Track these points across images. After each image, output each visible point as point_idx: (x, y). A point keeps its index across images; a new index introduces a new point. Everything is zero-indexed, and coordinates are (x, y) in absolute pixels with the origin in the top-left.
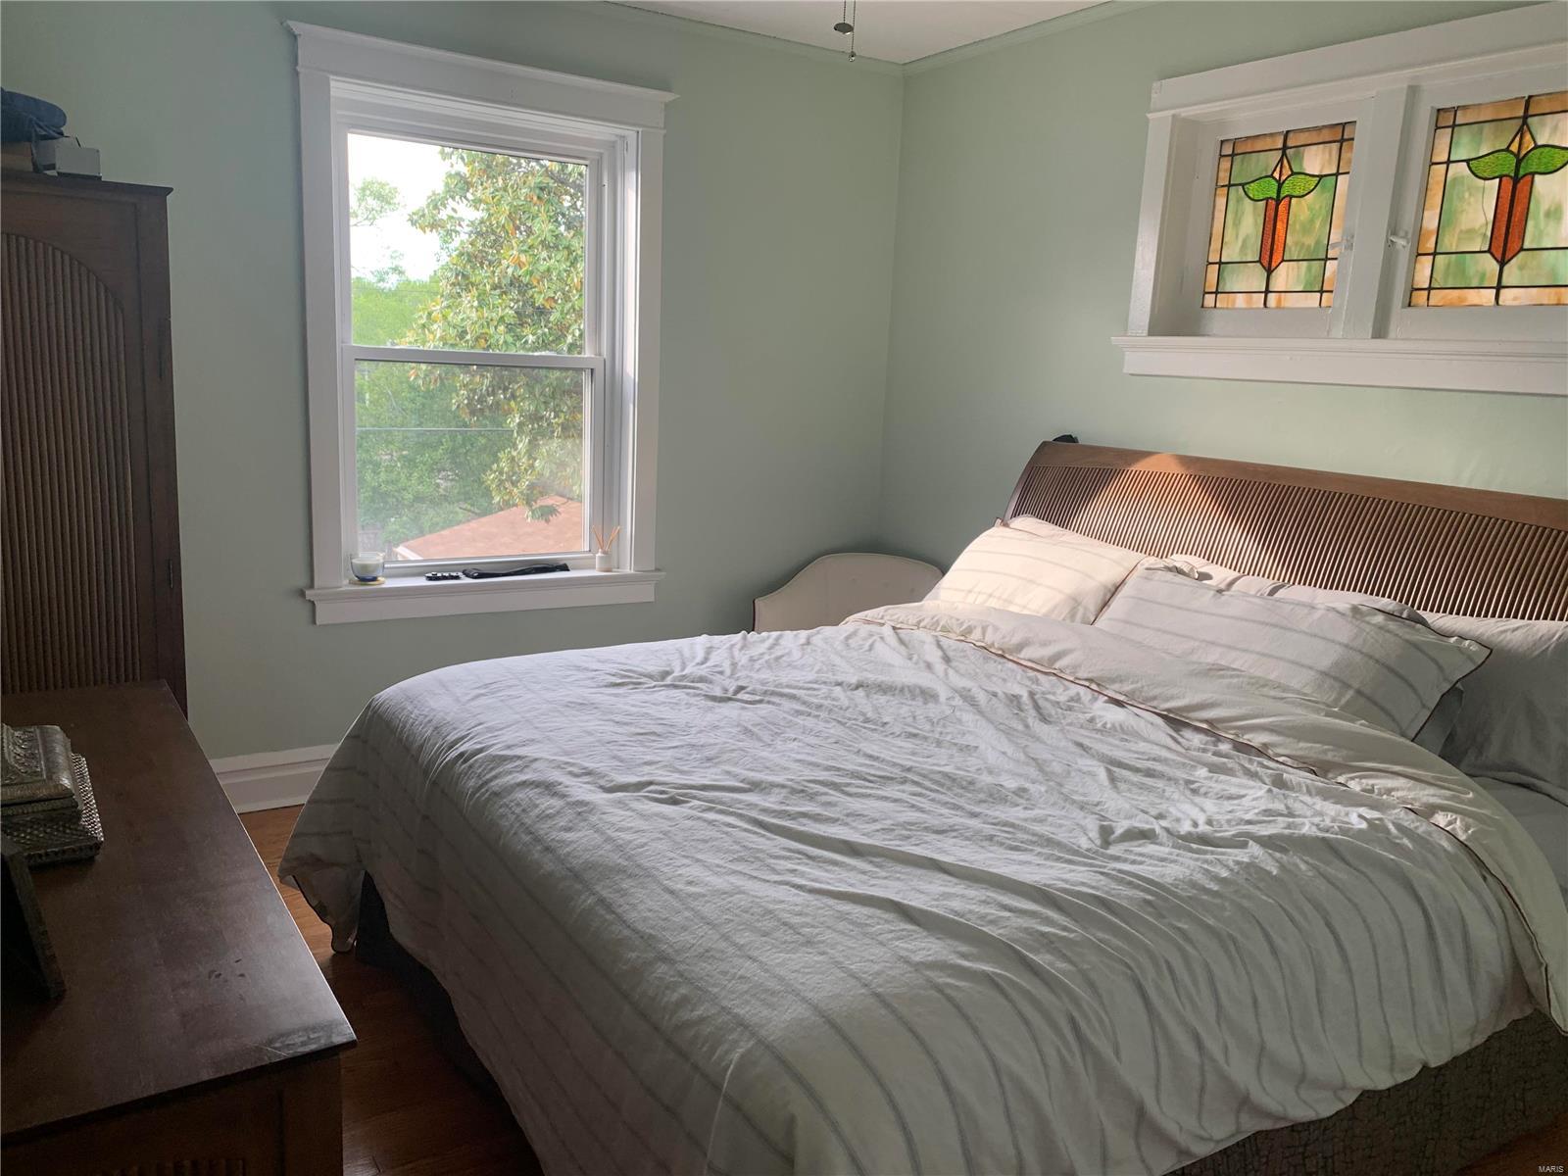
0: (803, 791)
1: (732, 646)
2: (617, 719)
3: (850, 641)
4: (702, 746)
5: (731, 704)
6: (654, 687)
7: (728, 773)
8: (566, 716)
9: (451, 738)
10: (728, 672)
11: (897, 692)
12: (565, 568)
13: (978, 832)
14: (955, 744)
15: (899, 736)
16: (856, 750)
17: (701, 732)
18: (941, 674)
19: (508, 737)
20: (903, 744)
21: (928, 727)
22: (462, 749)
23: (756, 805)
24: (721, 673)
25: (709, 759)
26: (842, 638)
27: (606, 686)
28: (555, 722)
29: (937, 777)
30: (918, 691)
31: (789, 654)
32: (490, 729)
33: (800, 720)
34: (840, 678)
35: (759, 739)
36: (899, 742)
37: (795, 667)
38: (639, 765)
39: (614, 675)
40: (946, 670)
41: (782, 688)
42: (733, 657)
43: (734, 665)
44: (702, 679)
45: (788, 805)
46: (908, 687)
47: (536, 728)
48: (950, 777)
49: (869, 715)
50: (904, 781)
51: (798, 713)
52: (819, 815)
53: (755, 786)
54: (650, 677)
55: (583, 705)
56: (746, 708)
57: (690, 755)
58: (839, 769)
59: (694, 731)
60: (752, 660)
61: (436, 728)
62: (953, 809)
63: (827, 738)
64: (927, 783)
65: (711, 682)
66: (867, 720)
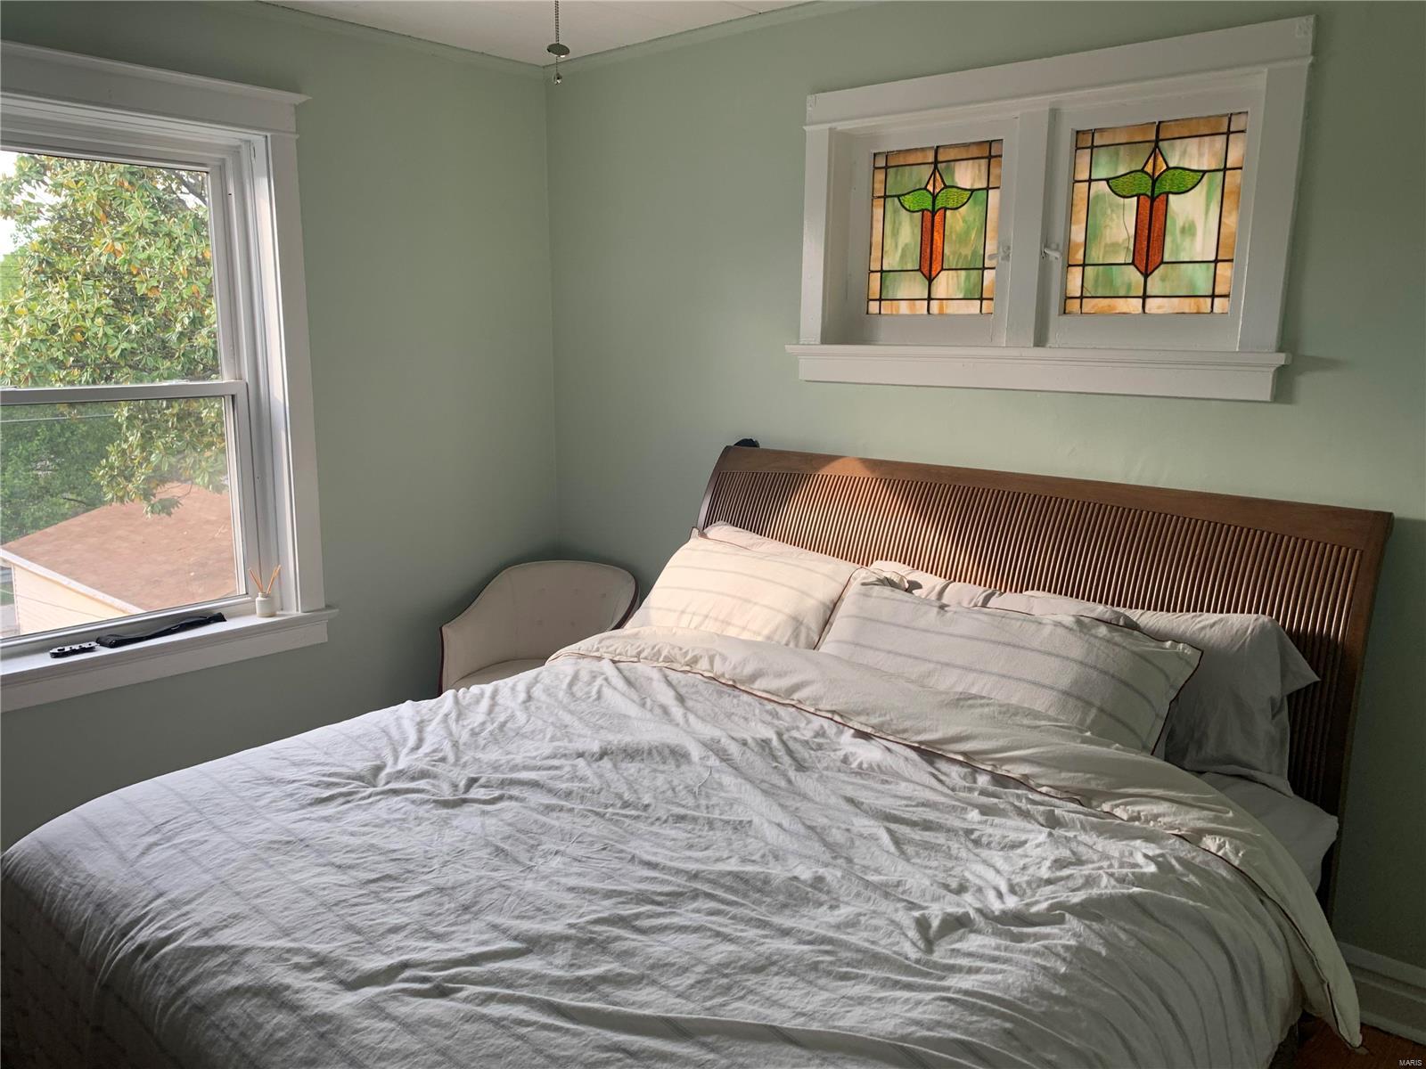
0: (591, 940)
1: (446, 715)
2: (338, 861)
3: (575, 689)
4: (453, 888)
5: (467, 809)
6: (370, 796)
7: (495, 927)
8: (272, 866)
9: (123, 920)
10: (451, 758)
11: (645, 755)
12: (220, 618)
13: (799, 959)
14: (728, 822)
15: (666, 821)
16: (630, 857)
17: (445, 864)
18: (680, 720)
19: (204, 913)
20: (673, 833)
21: (691, 801)
22: (141, 938)
23: (544, 976)
24: (443, 760)
25: (466, 908)
26: (564, 686)
27: (311, 804)
28: (259, 879)
29: (728, 881)
30: (667, 752)
31: (512, 717)
32: (174, 904)
33: (552, 820)
34: (580, 745)
35: (517, 861)
36: (669, 831)
37: (524, 736)
38: (383, 935)
39: (317, 786)
40: (685, 716)
41: (518, 770)
42: (451, 734)
43: (455, 745)
44: (424, 775)
45: (580, 967)
46: (657, 747)
47: (238, 894)
48: (741, 879)
49: (626, 796)
50: (696, 895)
51: (549, 809)
52: (619, 975)
53: (534, 945)
54: (360, 778)
55: (291, 844)
56: (488, 812)
57: (441, 905)
58: (620, 894)
59: (436, 864)
60: (474, 734)
61: (99, 906)
62: (758, 927)
63: (592, 843)
64: (720, 893)
65: (435, 777)
66: (626, 805)
